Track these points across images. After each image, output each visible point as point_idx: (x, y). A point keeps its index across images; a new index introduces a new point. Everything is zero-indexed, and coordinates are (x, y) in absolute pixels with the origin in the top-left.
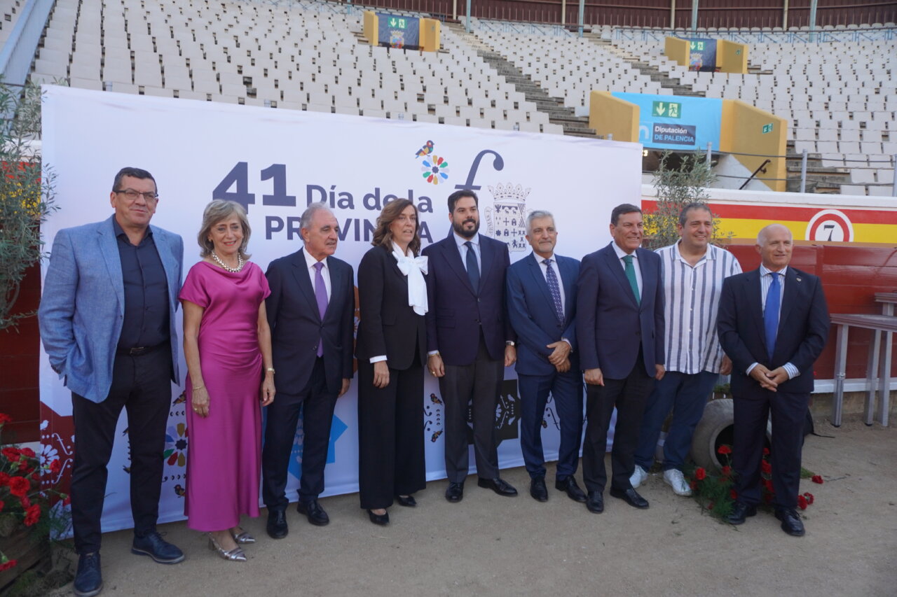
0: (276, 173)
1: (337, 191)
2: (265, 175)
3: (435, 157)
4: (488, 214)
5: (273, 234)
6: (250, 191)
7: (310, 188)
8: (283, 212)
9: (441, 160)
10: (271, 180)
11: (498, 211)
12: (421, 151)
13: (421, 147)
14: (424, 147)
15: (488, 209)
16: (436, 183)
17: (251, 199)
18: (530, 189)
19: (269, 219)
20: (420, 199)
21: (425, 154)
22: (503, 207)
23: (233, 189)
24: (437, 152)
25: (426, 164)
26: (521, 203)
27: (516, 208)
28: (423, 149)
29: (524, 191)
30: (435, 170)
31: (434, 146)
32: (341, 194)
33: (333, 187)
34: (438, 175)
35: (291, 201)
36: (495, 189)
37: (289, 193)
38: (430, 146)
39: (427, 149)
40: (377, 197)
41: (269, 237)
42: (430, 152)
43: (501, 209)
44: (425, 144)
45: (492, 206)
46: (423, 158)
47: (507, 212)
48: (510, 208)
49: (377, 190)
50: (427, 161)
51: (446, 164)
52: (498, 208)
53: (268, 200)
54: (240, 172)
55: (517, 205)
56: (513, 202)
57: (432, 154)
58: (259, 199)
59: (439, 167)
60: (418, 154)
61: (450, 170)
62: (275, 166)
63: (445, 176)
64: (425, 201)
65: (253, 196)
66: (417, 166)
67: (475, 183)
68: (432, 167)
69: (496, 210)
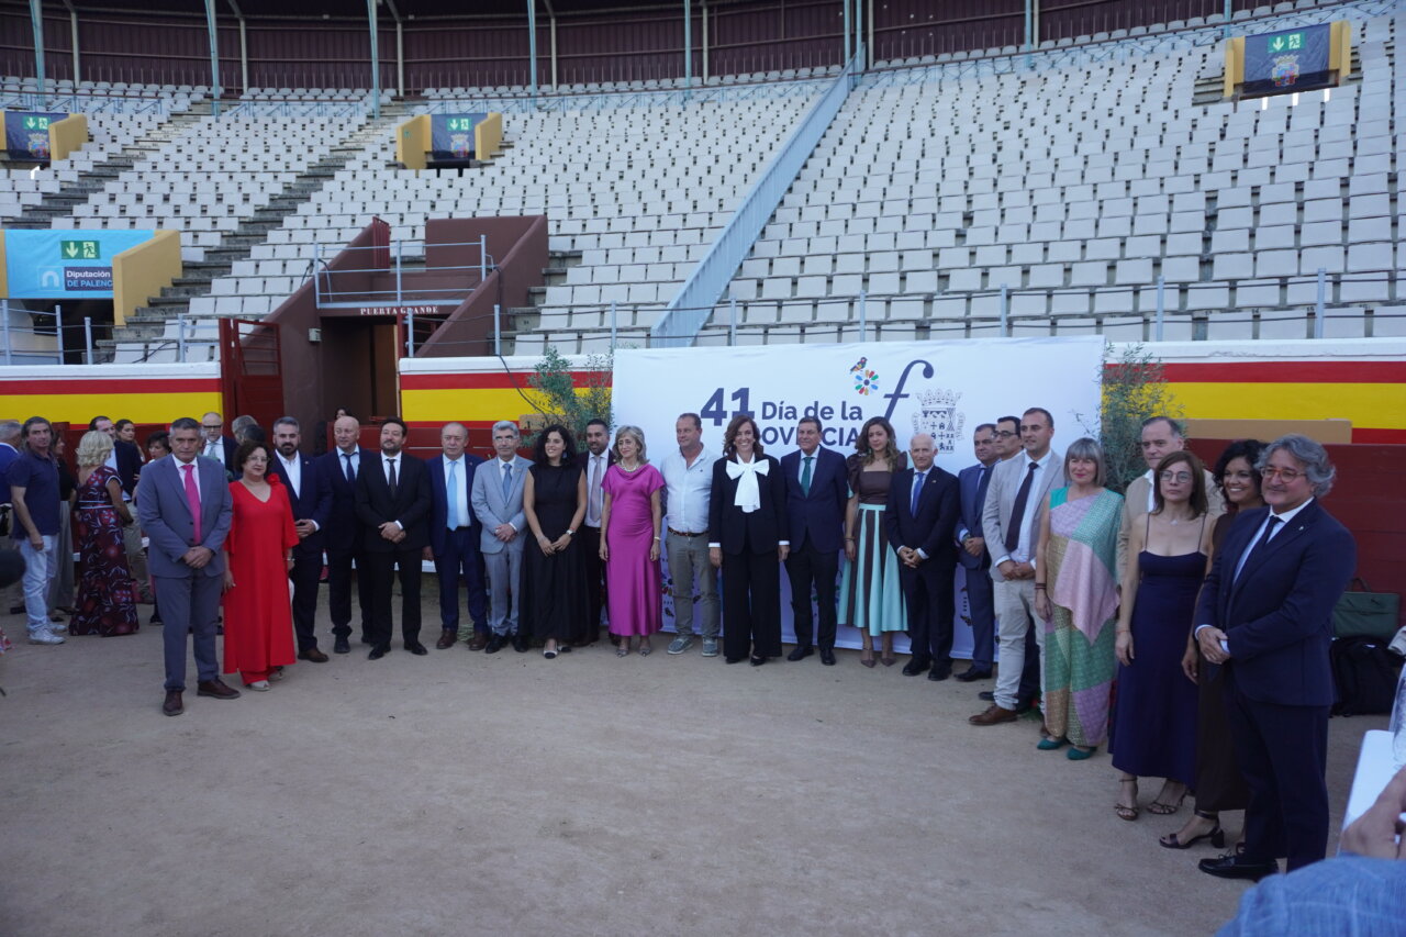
0: (742, 395)
1: (784, 406)
2: (735, 396)
3: (867, 371)
6: (724, 409)
7: (765, 404)
9: (873, 373)
10: (739, 401)
11: (925, 416)
12: (855, 367)
13: (855, 363)
14: (859, 363)
15: (916, 416)
16: (866, 394)
17: (724, 415)
18: (961, 393)
20: (852, 407)
21: (859, 369)
22: (931, 412)
23: (713, 408)
24: (869, 367)
25: (859, 378)
26: (952, 406)
27: (945, 412)
28: (857, 365)
29: (954, 395)
30: (867, 383)
32: (787, 408)
33: (782, 403)
34: (869, 387)
36: (924, 396)
38: (863, 362)
39: (861, 365)
40: (816, 409)
42: (863, 367)
43: (929, 414)
44: (859, 360)
45: (920, 412)
46: (856, 373)
47: (934, 416)
48: (938, 412)
49: (816, 403)
50: (860, 375)
51: (877, 377)
52: (925, 414)
54: (720, 393)
55: (946, 410)
56: (942, 407)
57: (864, 369)
59: (870, 379)
60: (852, 370)
61: (880, 382)
62: (742, 390)
63: (875, 387)
64: (856, 410)
65: (726, 412)
66: (851, 380)
67: (903, 392)
68: (863, 381)
69: (923, 414)
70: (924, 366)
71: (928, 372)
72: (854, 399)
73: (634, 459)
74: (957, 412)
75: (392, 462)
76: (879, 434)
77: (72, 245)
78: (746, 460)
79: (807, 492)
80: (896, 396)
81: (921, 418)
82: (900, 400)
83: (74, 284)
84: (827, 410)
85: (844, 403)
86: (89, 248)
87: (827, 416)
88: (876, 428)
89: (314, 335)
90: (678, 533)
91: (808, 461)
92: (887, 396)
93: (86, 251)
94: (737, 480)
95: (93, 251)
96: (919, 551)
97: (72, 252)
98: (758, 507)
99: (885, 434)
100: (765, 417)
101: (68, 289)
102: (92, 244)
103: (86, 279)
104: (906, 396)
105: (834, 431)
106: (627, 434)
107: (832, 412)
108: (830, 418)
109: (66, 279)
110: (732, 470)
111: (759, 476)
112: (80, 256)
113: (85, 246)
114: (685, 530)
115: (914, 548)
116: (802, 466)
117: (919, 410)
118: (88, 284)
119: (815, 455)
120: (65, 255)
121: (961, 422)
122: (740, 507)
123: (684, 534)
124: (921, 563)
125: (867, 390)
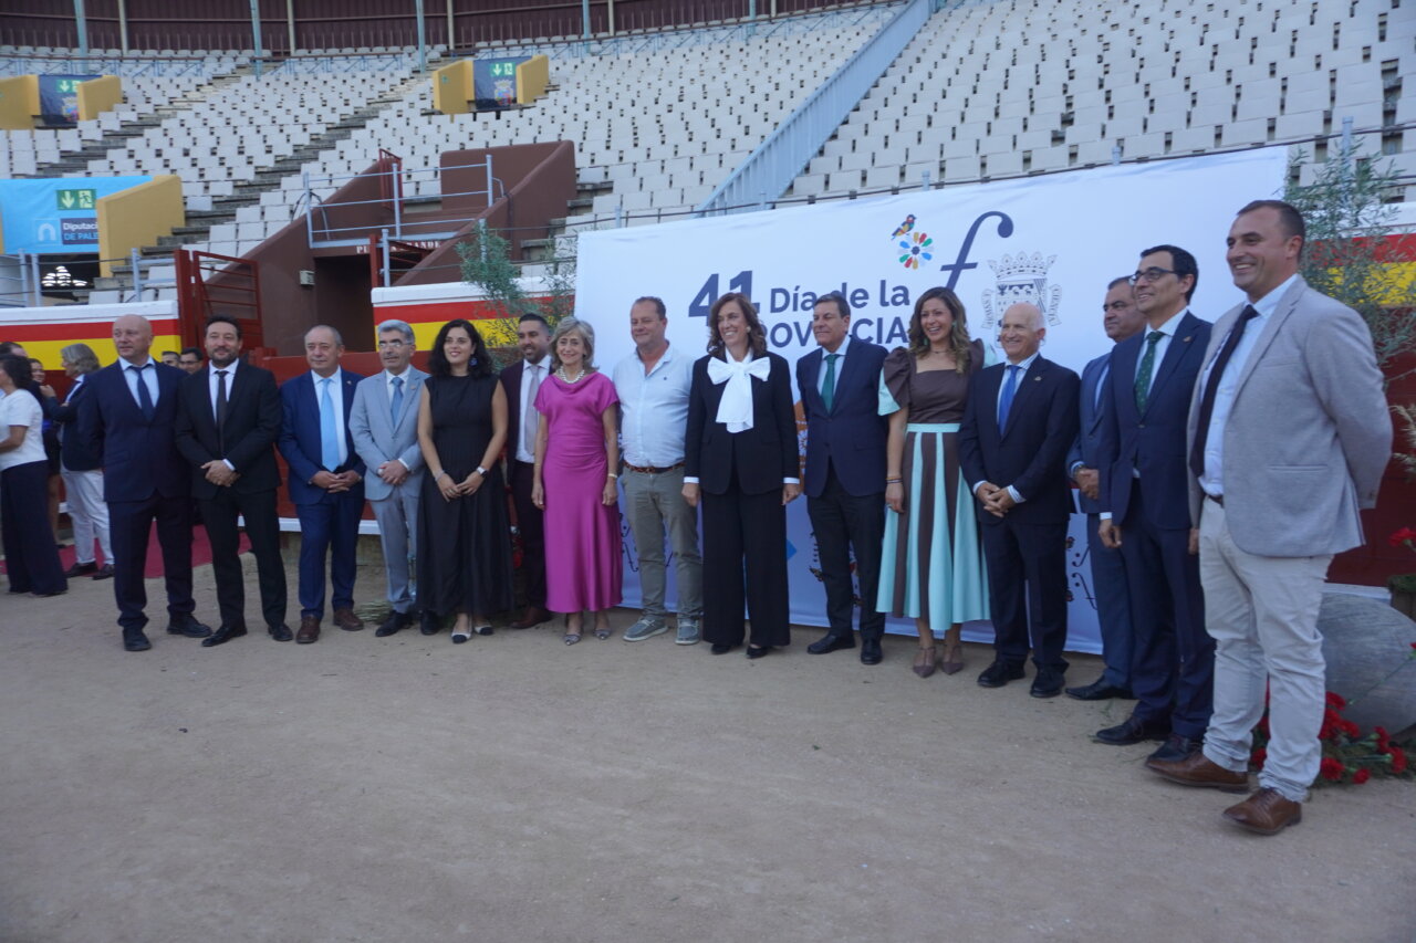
0: (744, 279)
1: (801, 292)
3: (916, 234)
4: (986, 298)
7: (774, 292)
9: (924, 236)
11: (1002, 293)
12: (899, 230)
13: (899, 225)
14: (904, 224)
15: (988, 292)
16: (915, 267)
18: (1055, 256)
20: (895, 289)
21: (904, 233)
22: (1011, 287)
24: (918, 228)
25: (904, 245)
26: (1042, 277)
27: (1031, 286)
28: (901, 227)
29: (1045, 260)
30: (916, 251)
32: (805, 295)
33: (797, 288)
34: (919, 256)
36: (999, 264)
38: (910, 221)
39: (907, 226)
42: (910, 229)
43: (1007, 290)
44: (905, 220)
45: (995, 288)
46: (901, 238)
47: (1017, 293)
48: (1021, 287)
50: (906, 241)
51: (930, 241)
52: (1002, 289)
54: (714, 280)
55: (1032, 282)
56: (1027, 278)
57: (912, 232)
59: (920, 246)
60: (894, 234)
61: (935, 249)
62: (743, 273)
63: (927, 256)
64: (901, 292)
66: (894, 249)
67: (969, 260)
68: (911, 249)
69: (999, 291)
70: (998, 220)
71: (1006, 228)
72: (898, 276)
73: (579, 365)
74: (1049, 283)
75: (222, 375)
76: (938, 313)
77: (68, 194)
78: (738, 359)
79: (829, 405)
80: (957, 268)
81: (995, 297)
82: (964, 273)
83: (72, 237)
84: (860, 295)
85: (883, 283)
86: (85, 197)
87: (859, 302)
88: (932, 304)
89: (305, 277)
90: (636, 468)
91: (832, 359)
92: (945, 268)
93: (82, 201)
94: (723, 385)
95: (90, 200)
96: (1011, 489)
97: (68, 202)
98: (750, 425)
99: (947, 312)
100: (774, 310)
101: (66, 242)
102: (88, 193)
103: (83, 231)
104: (973, 266)
105: (869, 322)
106: (575, 331)
107: (866, 296)
108: (864, 304)
109: (64, 232)
110: (716, 371)
111: (754, 380)
112: (76, 206)
113: (81, 196)
114: (645, 465)
115: (1002, 485)
116: (824, 368)
117: (992, 284)
118: (86, 236)
119: (842, 350)
120: (61, 206)
121: (1056, 298)
122: (724, 425)
123: (643, 469)
124: (1012, 509)
125: (916, 260)
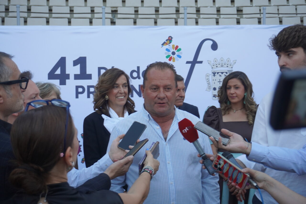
0: (81, 62)
2: (75, 63)
3: (173, 46)
4: (207, 77)
5: (79, 95)
6: (67, 73)
7: (100, 69)
8: (85, 83)
9: (177, 47)
10: (78, 66)
11: (214, 75)
13: (164, 40)
14: (167, 40)
15: (208, 75)
16: (174, 61)
17: (68, 77)
18: (236, 60)
19: (77, 87)
21: (167, 44)
22: (218, 73)
23: (58, 72)
24: (174, 42)
25: (168, 50)
26: (231, 69)
28: (166, 42)
29: (232, 62)
30: (174, 53)
31: (173, 39)
34: (175, 56)
35: (89, 77)
36: (212, 62)
37: (88, 72)
38: (170, 39)
39: (168, 41)
40: (138, 72)
41: (77, 97)
42: (170, 43)
43: (216, 74)
44: (167, 38)
45: (210, 73)
46: (166, 47)
47: (220, 76)
48: (222, 73)
49: (138, 68)
50: (168, 48)
51: (180, 49)
52: (214, 74)
53: (77, 77)
54: (62, 62)
55: (227, 71)
56: (224, 69)
57: (171, 44)
58: (72, 77)
59: (175, 51)
60: (163, 44)
61: (183, 53)
62: (81, 58)
63: (179, 57)
65: (69, 75)
66: (163, 51)
67: (199, 60)
68: (171, 52)
69: (213, 75)
70: (211, 43)
71: (214, 47)
76: (237, 88)
80: (194, 62)
81: (211, 77)
82: (197, 65)
92: (188, 62)
104: (201, 62)
117: (210, 71)
125: (174, 57)
